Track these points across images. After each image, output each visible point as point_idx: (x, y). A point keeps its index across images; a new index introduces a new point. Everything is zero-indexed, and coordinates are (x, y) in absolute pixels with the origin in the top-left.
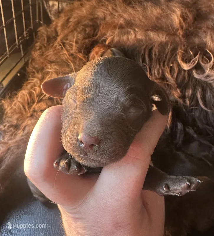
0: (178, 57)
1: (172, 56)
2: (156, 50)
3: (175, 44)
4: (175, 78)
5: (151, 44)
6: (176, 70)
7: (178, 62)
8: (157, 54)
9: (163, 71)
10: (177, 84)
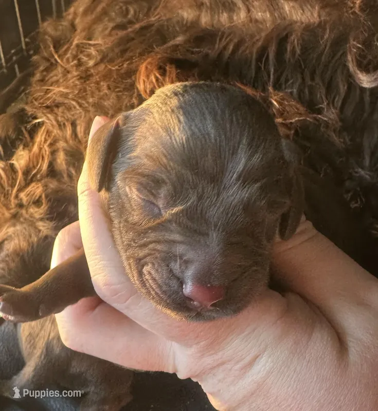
0: (349, 58)
1: (333, 58)
2: (296, 41)
3: (341, 28)
4: (338, 108)
5: (285, 29)
6: (343, 89)
7: (348, 70)
8: (298, 51)
9: (311, 88)
10: (341, 120)
